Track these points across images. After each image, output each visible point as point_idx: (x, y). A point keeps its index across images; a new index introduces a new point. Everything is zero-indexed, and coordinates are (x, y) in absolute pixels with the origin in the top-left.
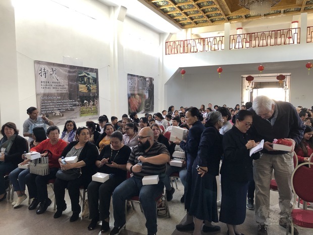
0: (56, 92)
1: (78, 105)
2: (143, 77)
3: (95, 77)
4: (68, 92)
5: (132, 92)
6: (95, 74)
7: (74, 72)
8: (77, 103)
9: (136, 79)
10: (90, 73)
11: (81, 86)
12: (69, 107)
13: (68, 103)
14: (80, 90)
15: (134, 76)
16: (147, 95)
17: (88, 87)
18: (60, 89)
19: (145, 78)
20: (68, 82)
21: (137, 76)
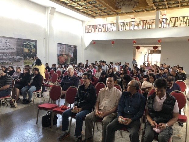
0: (8, 52)
1: (23, 59)
2: (69, 45)
3: (35, 44)
4: (16, 52)
5: (61, 53)
6: (35, 43)
7: (20, 42)
8: (22, 58)
9: (64, 46)
10: (31, 42)
11: (24, 49)
12: (17, 59)
13: (16, 58)
14: (24, 51)
15: (63, 44)
16: (72, 55)
17: (30, 50)
18: (11, 50)
19: (71, 46)
20: (17, 47)
21: (65, 44)
